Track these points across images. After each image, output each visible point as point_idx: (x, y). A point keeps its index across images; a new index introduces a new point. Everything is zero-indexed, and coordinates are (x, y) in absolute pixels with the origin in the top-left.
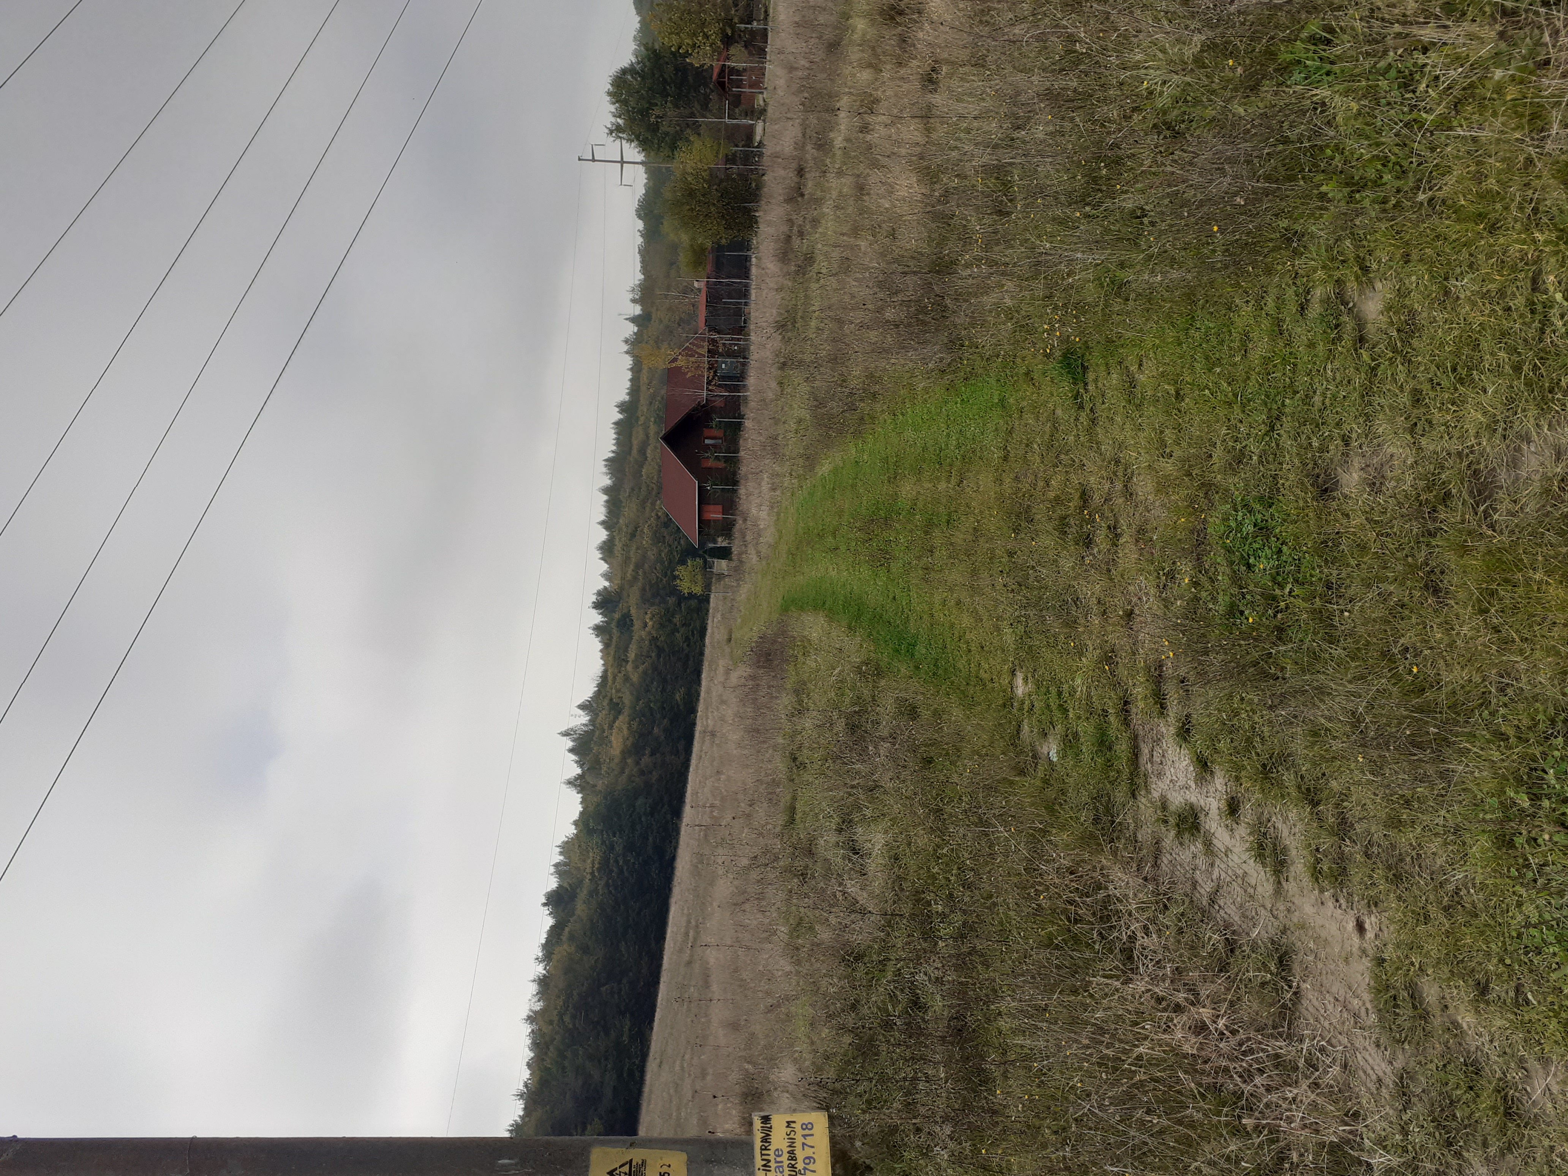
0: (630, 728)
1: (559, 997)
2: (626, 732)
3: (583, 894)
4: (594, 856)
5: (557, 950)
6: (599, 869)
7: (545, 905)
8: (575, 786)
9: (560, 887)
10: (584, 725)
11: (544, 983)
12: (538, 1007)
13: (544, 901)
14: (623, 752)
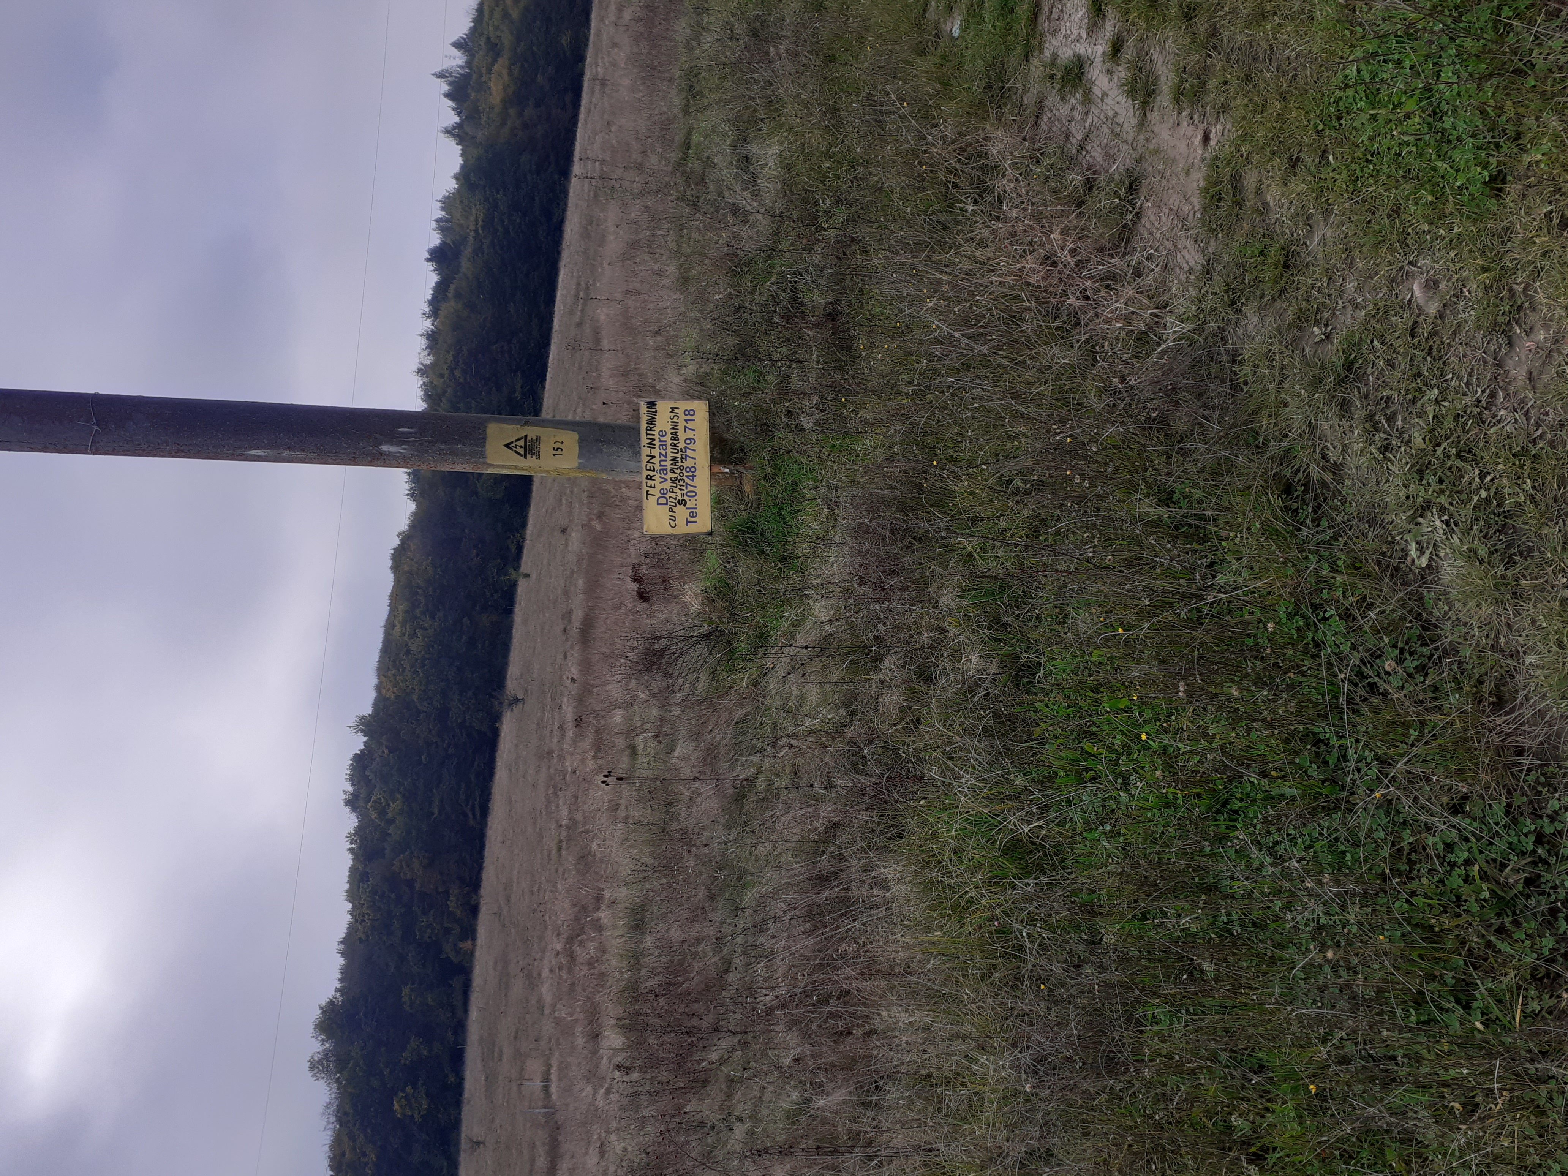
0: (510, 74)
1: (448, 352)
2: (506, 78)
3: (468, 251)
4: (478, 212)
5: (443, 306)
6: (483, 228)
7: (428, 260)
8: (454, 136)
9: (444, 243)
10: (460, 67)
11: (432, 338)
12: (428, 360)
13: (427, 256)
14: (504, 101)
